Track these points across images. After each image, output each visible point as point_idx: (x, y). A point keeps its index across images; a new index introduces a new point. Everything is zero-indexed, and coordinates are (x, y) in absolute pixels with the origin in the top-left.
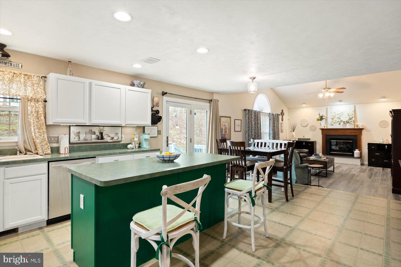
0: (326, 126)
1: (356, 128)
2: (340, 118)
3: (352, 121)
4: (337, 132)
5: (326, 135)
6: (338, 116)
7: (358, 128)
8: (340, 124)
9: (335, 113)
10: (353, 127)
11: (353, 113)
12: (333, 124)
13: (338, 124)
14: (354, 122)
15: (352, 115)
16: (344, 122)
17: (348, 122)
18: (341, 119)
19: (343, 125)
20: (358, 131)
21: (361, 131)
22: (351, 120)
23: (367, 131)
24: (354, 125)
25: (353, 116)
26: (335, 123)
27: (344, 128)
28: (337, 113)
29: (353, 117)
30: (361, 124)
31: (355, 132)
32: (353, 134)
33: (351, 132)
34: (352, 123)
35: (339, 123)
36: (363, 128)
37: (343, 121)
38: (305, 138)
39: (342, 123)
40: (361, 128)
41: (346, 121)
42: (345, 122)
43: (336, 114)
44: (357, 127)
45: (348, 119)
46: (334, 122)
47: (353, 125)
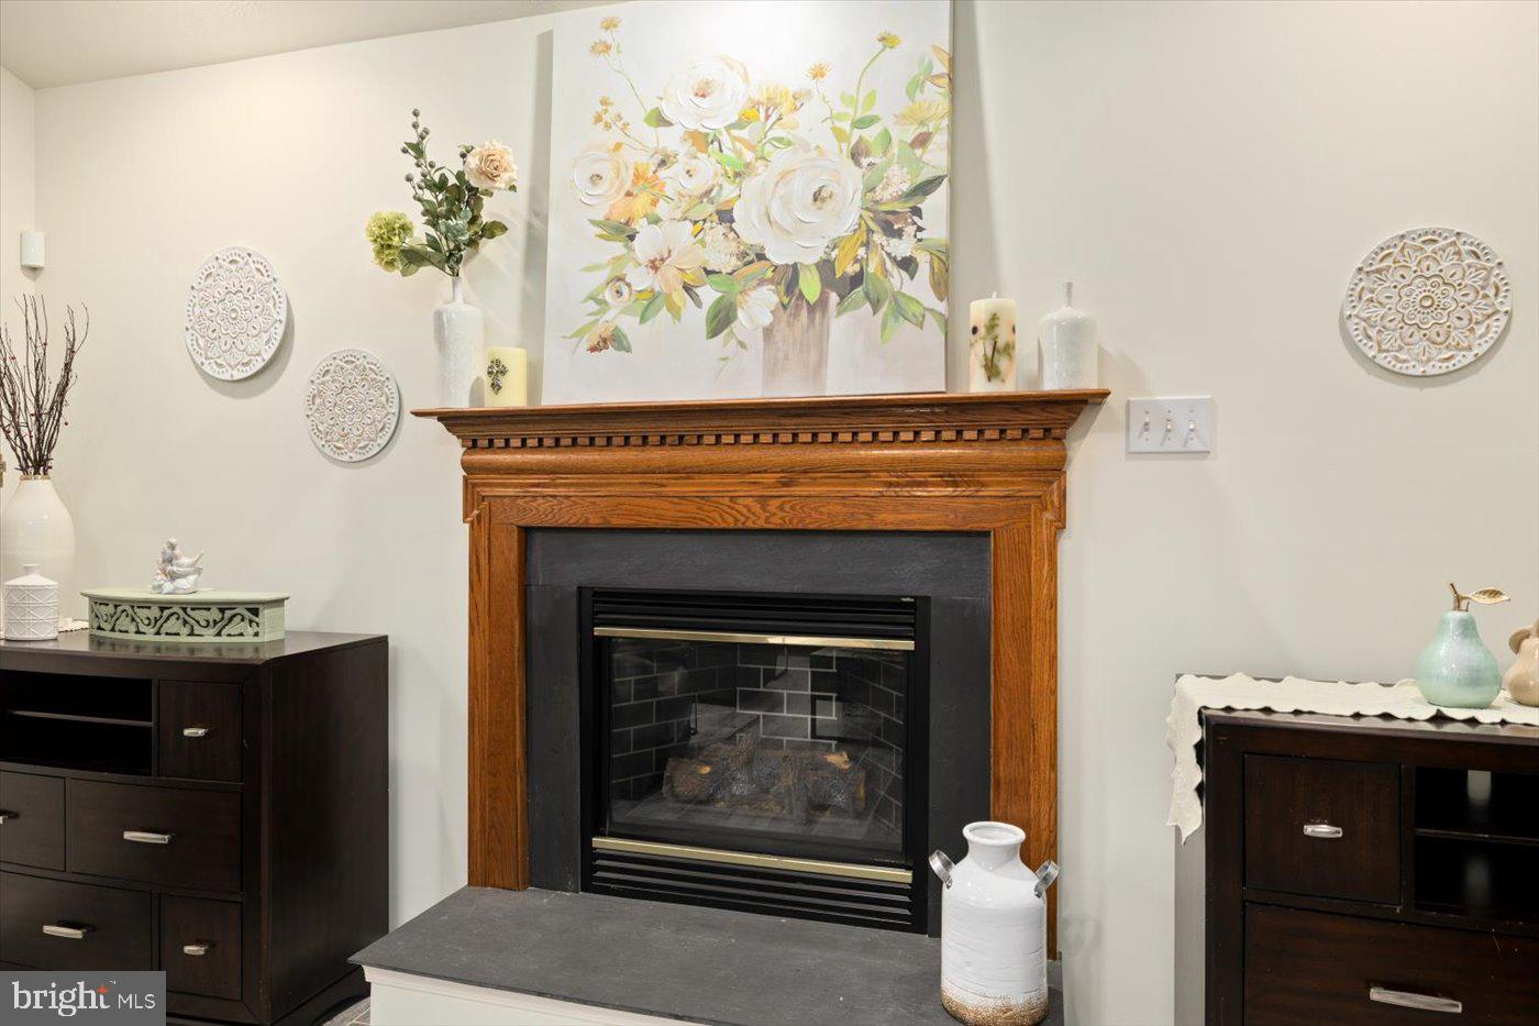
0: (516, 360)
1: (978, 385)
2: (725, 216)
3: (908, 265)
4: (689, 472)
5: (526, 532)
6: (707, 169)
7: (1008, 387)
8: (721, 320)
9: (660, 120)
10: (928, 382)
11: (936, 98)
12: (629, 325)
13: (696, 318)
14: (942, 286)
15: (922, 140)
16: (789, 279)
17: (857, 280)
18: (750, 228)
19: (768, 332)
20: (999, 453)
21: (1047, 452)
22: (902, 248)
23: (1152, 441)
24: (947, 324)
25: (936, 158)
26: (651, 303)
27: (791, 389)
28: (686, 114)
29: (926, 175)
30: (1065, 312)
31: (952, 475)
32: (934, 506)
33: (890, 466)
34: (919, 288)
35: (709, 294)
36: (1089, 384)
37: (779, 256)
38: (186, 588)
39: (759, 306)
40: (1052, 384)
41: (826, 267)
42: (810, 286)
43: (670, 140)
44: (992, 371)
45: (846, 217)
46: (641, 280)
47: (933, 335)
